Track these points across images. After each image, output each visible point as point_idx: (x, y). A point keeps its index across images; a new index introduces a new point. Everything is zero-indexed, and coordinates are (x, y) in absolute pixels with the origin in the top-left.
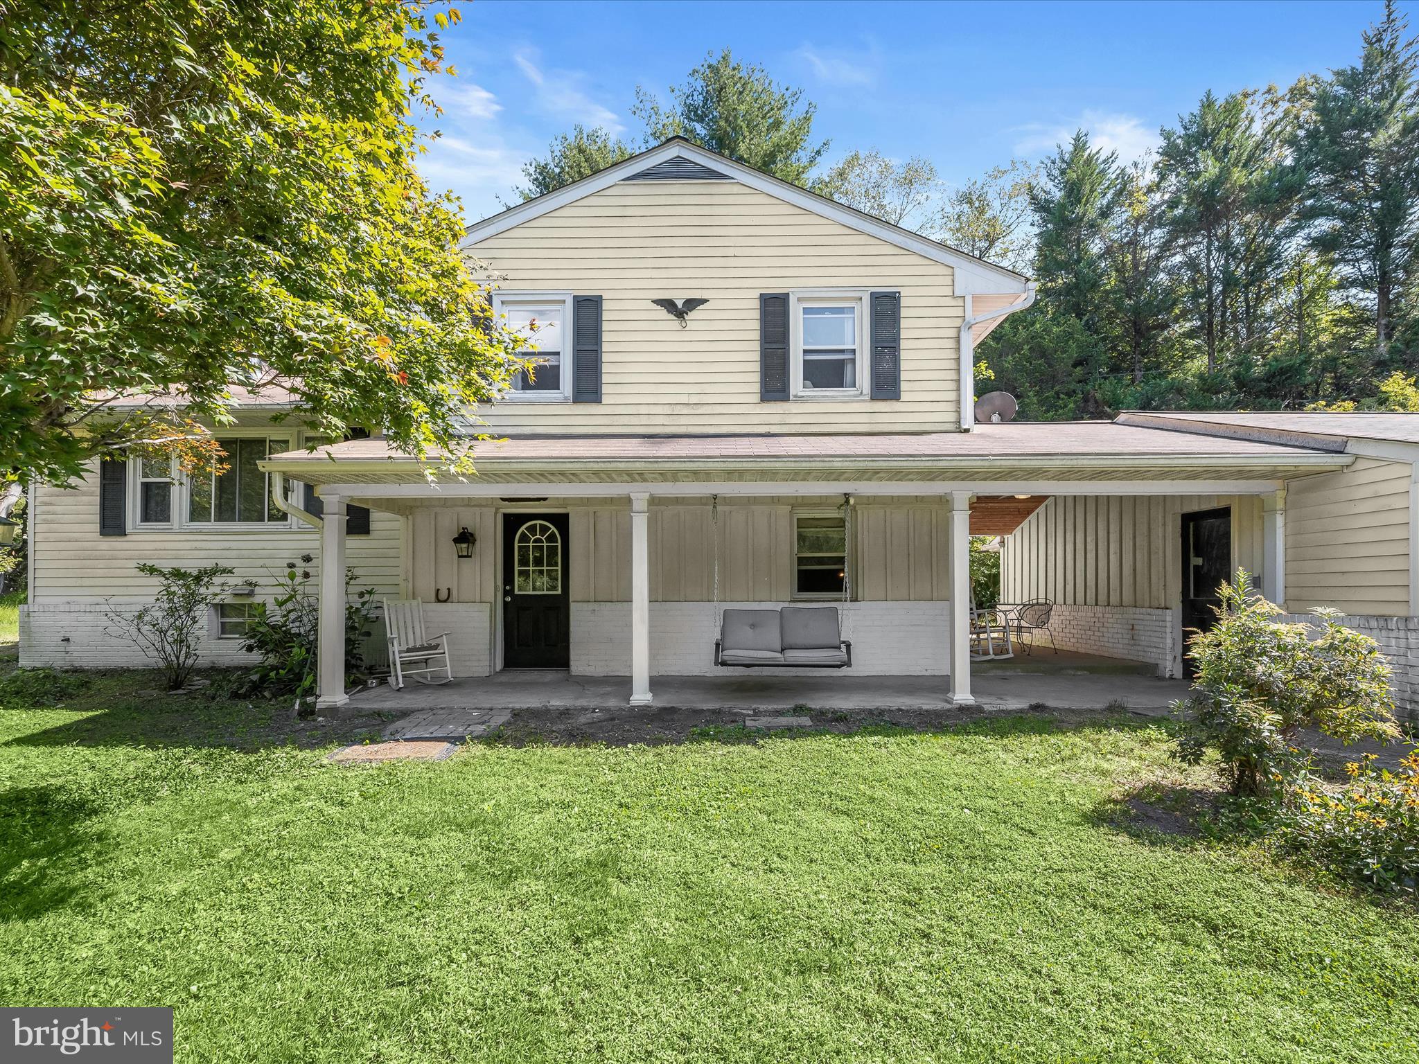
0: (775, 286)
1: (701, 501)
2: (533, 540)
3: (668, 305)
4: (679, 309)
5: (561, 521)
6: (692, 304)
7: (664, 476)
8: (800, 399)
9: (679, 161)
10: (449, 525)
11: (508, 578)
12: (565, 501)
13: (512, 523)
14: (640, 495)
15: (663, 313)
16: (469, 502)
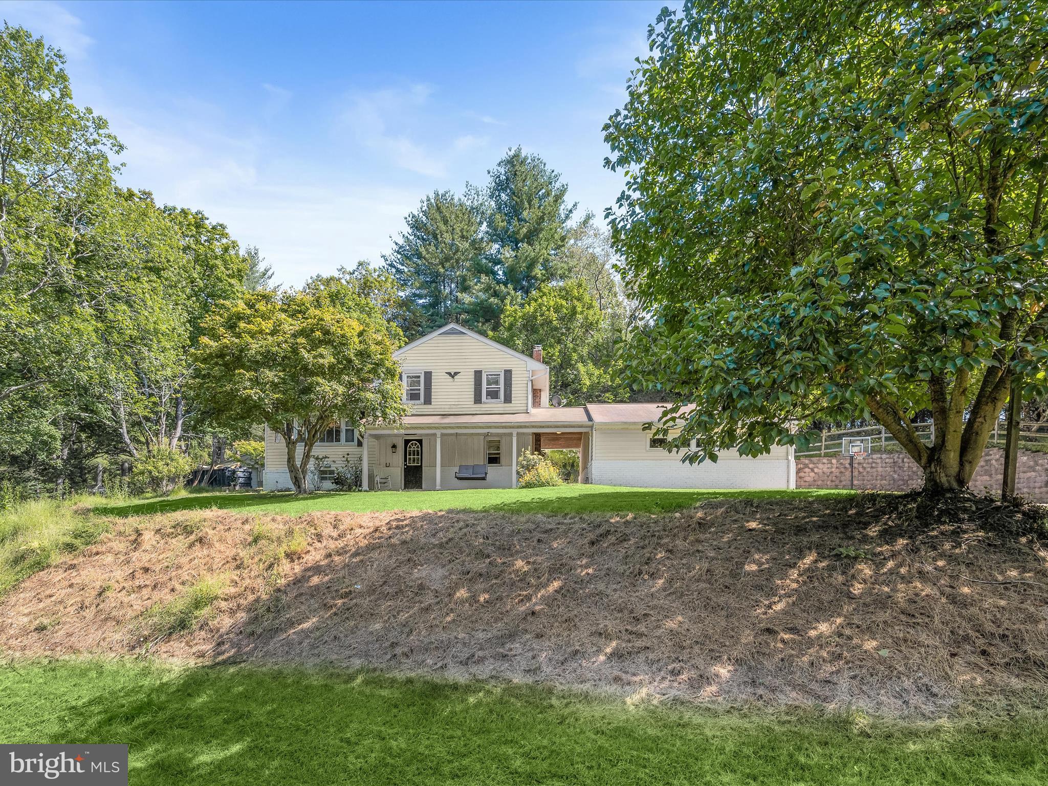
0: (478, 368)
1: (452, 435)
2: (413, 448)
3: (449, 374)
4: (453, 375)
5: (420, 441)
6: (456, 374)
7: (443, 428)
8: (485, 403)
9: (453, 329)
10: (390, 442)
11: (405, 461)
12: (421, 435)
13: (407, 442)
14: (438, 433)
15: (448, 376)
16: (396, 435)
